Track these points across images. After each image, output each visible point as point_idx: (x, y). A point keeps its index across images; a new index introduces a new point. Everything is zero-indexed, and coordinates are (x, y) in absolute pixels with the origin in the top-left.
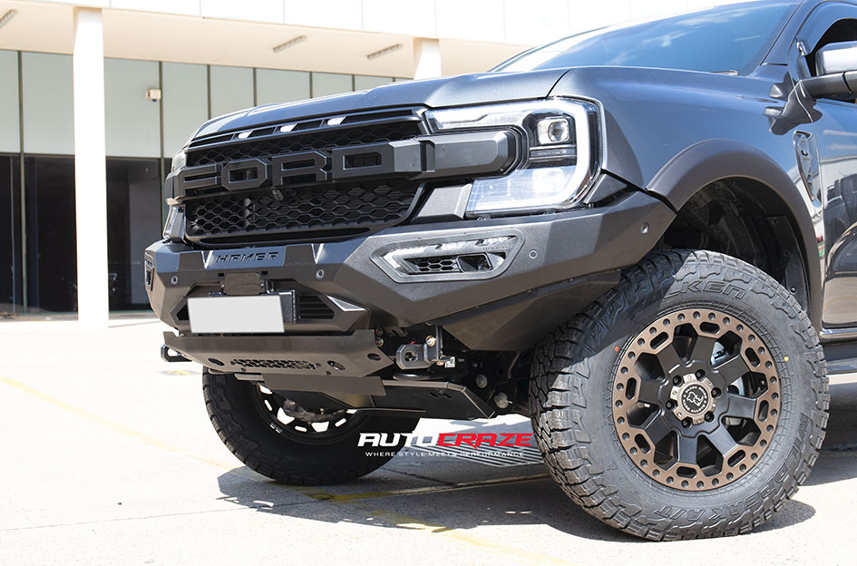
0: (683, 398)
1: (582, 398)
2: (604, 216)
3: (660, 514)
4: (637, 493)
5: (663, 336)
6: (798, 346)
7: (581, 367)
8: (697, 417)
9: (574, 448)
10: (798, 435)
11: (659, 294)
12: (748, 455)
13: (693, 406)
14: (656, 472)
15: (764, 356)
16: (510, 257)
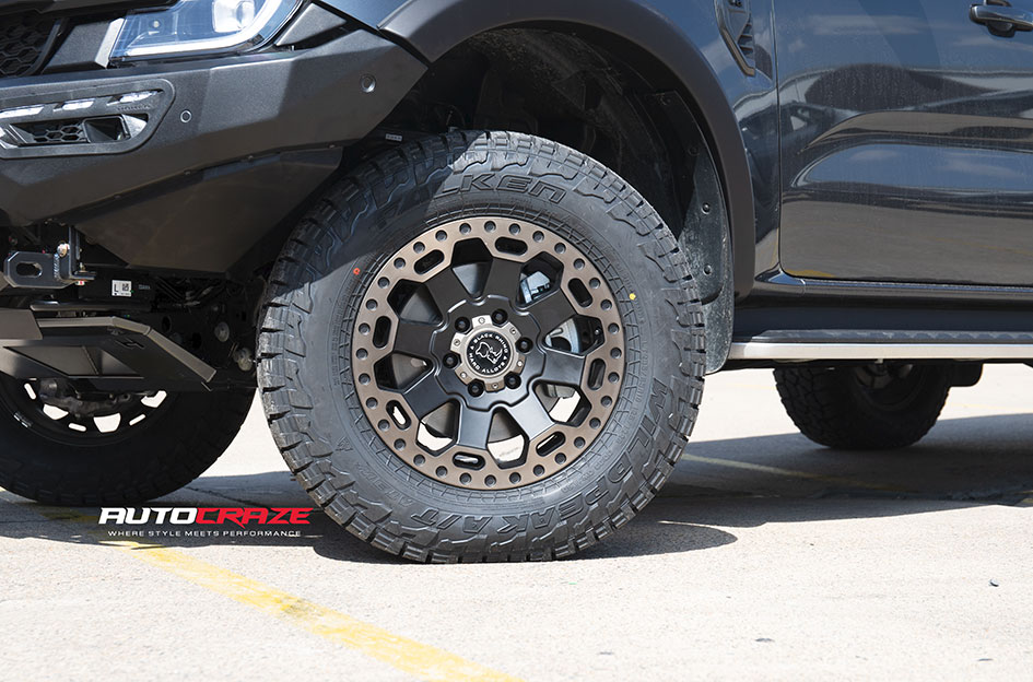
0: (469, 351)
1: (300, 341)
2: (298, 63)
3: (419, 520)
4: (383, 487)
5: (436, 256)
6: (651, 278)
7: (300, 296)
8: (493, 380)
9: (288, 415)
10: (648, 412)
11: (427, 192)
12: (570, 440)
13: (484, 364)
14: (420, 458)
15: (600, 292)
16: (155, 119)
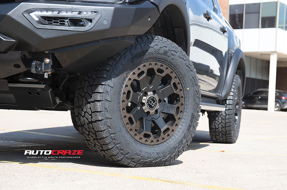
0: (147, 102)
1: (110, 97)
2: (136, 9)
3: (136, 154)
4: (128, 144)
5: (142, 73)
6: (193, 84)
8: (152, 112)
9: (104, 120)
10: (190, 123)
11: (144, 52)
12: (171, 130)
13: (151, 107)
14: (136, 135)
15: (179, 86)
16: (94, 22)
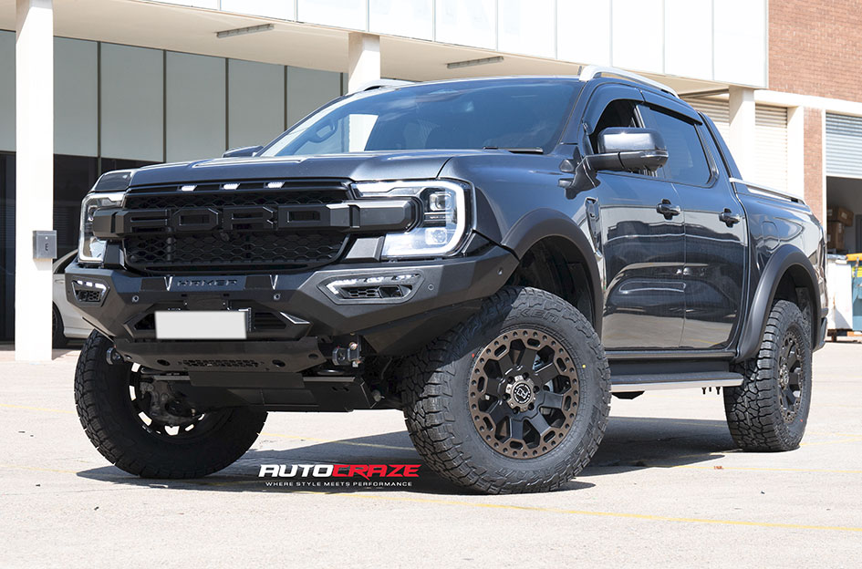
0: (515, 392)
1: (450, 389)
2: (477, 262)
3: (499, 474)
4: (483, 458)
5: (503, 348)
6: (592, 358)
7: (449, 368)
8: (523, 407)
9: (443, 425)
10: (590, 421)
11: (502, 317)
12: (557, 434)
13: (521, 399)
14: (496, 444)
15: (569, 364)
16: (415, 289)
